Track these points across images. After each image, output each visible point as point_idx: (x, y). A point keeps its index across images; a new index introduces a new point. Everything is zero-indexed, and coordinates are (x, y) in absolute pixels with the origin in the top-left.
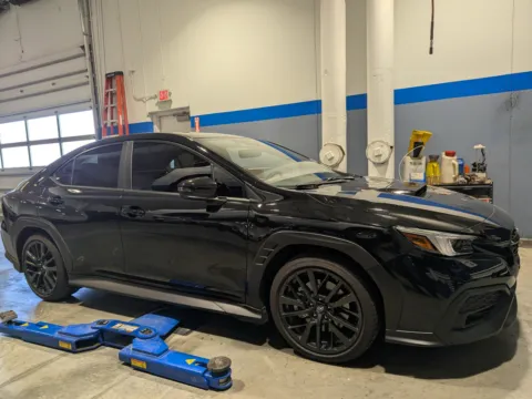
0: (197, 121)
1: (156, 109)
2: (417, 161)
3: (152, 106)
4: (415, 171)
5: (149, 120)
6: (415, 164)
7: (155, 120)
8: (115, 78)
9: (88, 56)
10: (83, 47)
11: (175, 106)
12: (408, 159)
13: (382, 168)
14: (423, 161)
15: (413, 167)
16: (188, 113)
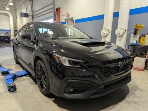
0: (75, 21)
1: (66, 18)
2: (135, 36)
3: (65, 17)
4: (134, 40)
5: (65, 21)
6: (134, 37)
7: (66, 21)
8: (58, 9)
9: (53, 4)
10: (52, 1)
11: (70, 17)
12: (132, 35)
13: (121, 38)
14: (138, 36)
15: (133, 38)
16: (73, 19)
